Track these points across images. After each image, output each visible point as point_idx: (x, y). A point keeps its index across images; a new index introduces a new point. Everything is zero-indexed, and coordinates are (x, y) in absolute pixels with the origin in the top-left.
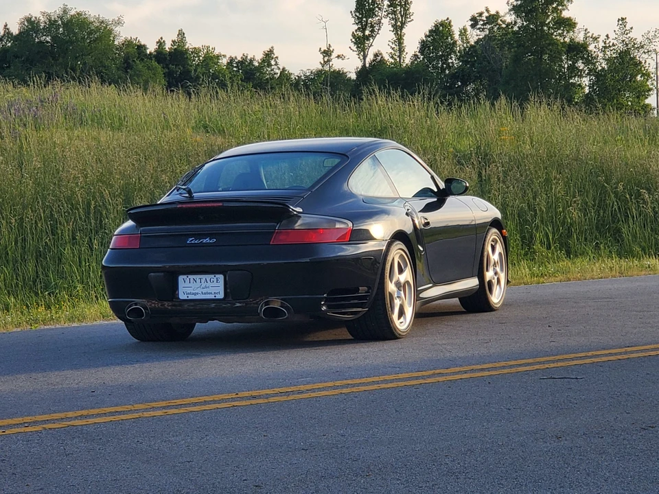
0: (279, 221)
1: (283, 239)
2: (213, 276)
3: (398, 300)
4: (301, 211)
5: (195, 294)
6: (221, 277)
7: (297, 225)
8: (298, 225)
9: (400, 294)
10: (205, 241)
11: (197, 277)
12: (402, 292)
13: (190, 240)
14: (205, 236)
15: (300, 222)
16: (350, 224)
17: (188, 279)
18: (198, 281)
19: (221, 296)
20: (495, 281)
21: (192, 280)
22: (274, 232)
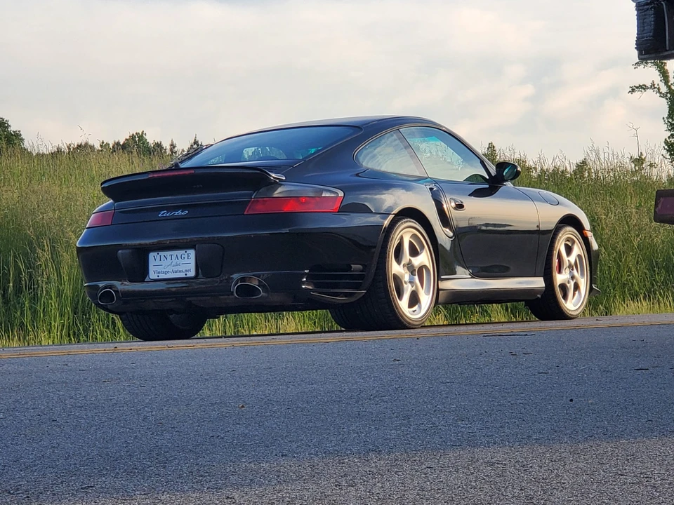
0: (256, 189)
1: (260, 209)
2: (183, 252)
3: (410, 285)
4: (284, 178)
5: (165, 273)
6: (192, 253)
7: (276, 192)
8: (279, 192)
9: (413, 279)
10: (176, 213)
11: (168, 253)
12: (416, 277)
13: (163, 214)
14: (177, 208)
15: (280, 190)
16: (341, 194)
17: (158, 256)
18: (169, 258)
19: (192, 274)
20: (571, 286)
21: (162, 257)
22: (249, 201)
